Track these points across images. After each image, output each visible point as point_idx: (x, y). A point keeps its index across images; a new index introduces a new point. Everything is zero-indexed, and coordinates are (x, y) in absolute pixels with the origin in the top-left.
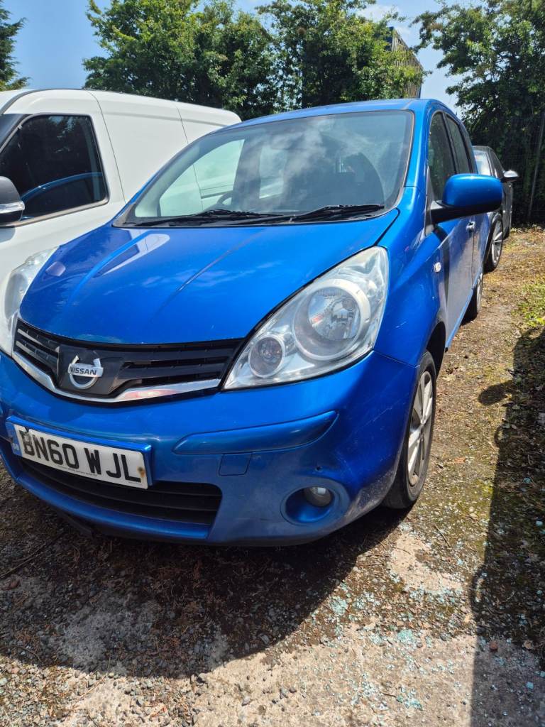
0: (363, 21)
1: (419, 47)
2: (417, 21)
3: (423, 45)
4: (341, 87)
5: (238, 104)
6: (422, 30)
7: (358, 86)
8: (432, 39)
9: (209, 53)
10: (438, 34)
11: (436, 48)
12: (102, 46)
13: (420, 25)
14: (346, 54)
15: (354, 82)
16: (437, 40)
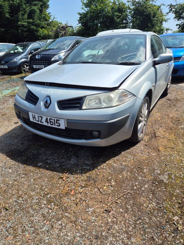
0: (155, 6)
1: (168, 13)
2: (168, 6)
3: (170, 12)
4: (148, 23)
5: (122, 26)
6: (169, 8)
7: (152, 22)
8: (172, 11)
9: (116, 13)
10: (174, 10)
11: (173, 13)
12: (82, 9)
13: (169, 7)
14: (150, 14)
15: (151, 21)
16: (173, 11)
